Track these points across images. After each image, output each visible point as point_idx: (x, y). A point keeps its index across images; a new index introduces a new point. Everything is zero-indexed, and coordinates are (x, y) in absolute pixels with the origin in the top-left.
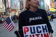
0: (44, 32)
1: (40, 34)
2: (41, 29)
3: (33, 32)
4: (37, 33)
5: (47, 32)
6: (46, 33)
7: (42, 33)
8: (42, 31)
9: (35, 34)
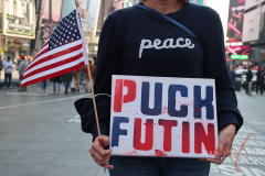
0: (197, 115)
1: (180, 120)
2: (189, 101)
3: (151, 105)
4: (165, 116)
5: (210, 116)
6: (205, 121)
7: (190, 118)
8: (191, 110)
9: (156, 119)
